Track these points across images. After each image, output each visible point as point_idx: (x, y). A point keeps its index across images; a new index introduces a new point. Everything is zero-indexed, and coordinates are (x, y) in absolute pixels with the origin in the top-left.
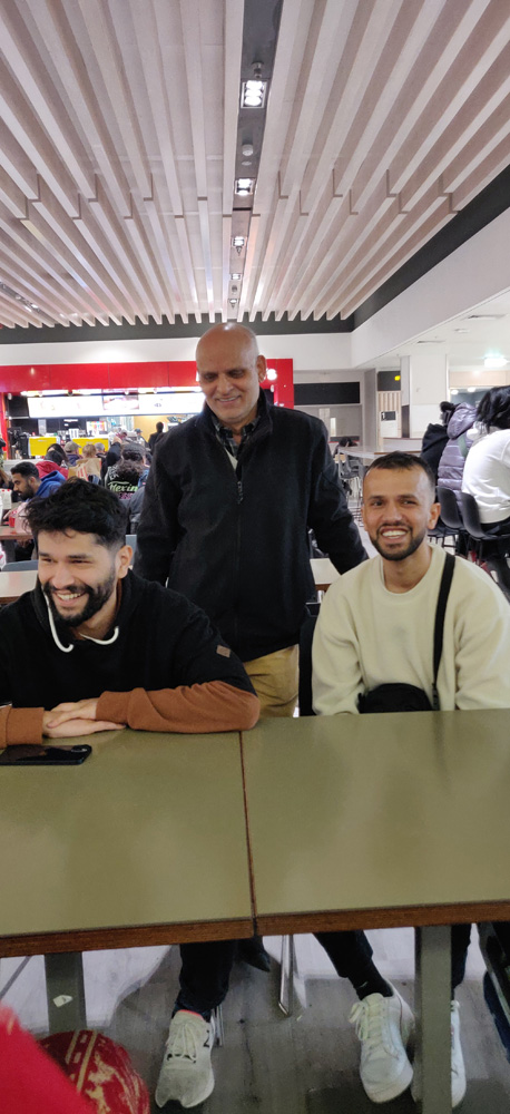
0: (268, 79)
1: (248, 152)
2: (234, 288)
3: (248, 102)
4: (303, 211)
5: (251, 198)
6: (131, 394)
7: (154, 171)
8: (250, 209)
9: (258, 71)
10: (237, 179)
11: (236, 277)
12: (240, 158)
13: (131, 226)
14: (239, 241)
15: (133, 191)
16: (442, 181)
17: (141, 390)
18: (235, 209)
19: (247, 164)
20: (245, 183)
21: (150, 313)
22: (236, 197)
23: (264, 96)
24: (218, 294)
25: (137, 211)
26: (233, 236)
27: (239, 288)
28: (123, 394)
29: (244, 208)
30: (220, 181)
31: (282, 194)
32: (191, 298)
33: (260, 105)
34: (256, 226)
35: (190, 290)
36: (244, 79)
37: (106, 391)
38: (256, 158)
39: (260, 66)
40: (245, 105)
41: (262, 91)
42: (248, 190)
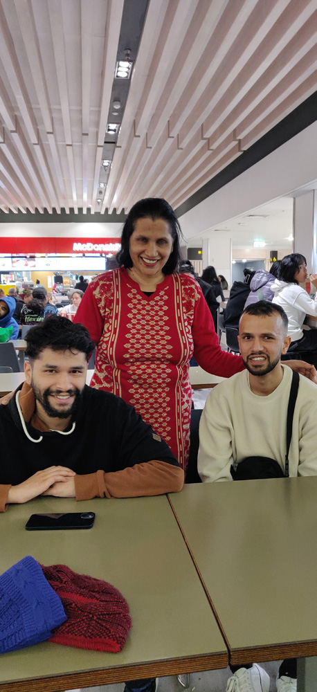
0: (133, 61)
1: (117, 107)
2: (101, 192)
3: (119, 74)
4: (149, 146)
5: (116, 136)
6: (31, 257)
7: (54, 115)
8: (114, 143)
9: (128, 55)
10: (109, 123)
11: (102, 185)
12: (112, 110)
13: (37, 149)
14: (106, 163)
15: (39, 127)
16: (235, 133)
17: (37, 255)
18: (105, 142)
19: (116, 114)
20: (113, 126)
21: (45, 206)
22: (107, 135)
23: (129, 72)
24: (90, 196)
25: (41, 140)
26: (103, 159)
27: (103, 192)
28: (26, 257)
29: (111, 142)
30: (97, 124)
31: (136, 134)
32: (72, 198)
33: (127, 77)
34: (118, 153)
35: (72, 193)
36: (118, 60)
37: (15, 255)
38: (122, 111)
39: (129, 52)
40: (117, 76)
41: (128, 68)
42: (115, 130)
